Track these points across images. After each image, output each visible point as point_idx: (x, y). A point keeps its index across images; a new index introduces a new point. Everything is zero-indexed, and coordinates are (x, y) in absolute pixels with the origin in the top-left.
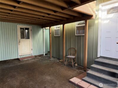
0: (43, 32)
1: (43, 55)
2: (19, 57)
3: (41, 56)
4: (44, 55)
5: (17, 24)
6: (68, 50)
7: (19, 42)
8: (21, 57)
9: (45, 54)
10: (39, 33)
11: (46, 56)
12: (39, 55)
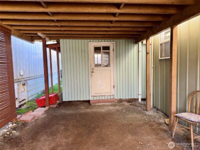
0: (138, 51)
1: (138, 99)
2: (91, 98)
3: (132, 101)
4: (140, 100)
5: (89, 40)
6: (189, 96)
7: (92, 72)
8: (95, 98)
9: (142, 100)
10: (130, 54)
11: (143, 103)
12: (127, 98)
